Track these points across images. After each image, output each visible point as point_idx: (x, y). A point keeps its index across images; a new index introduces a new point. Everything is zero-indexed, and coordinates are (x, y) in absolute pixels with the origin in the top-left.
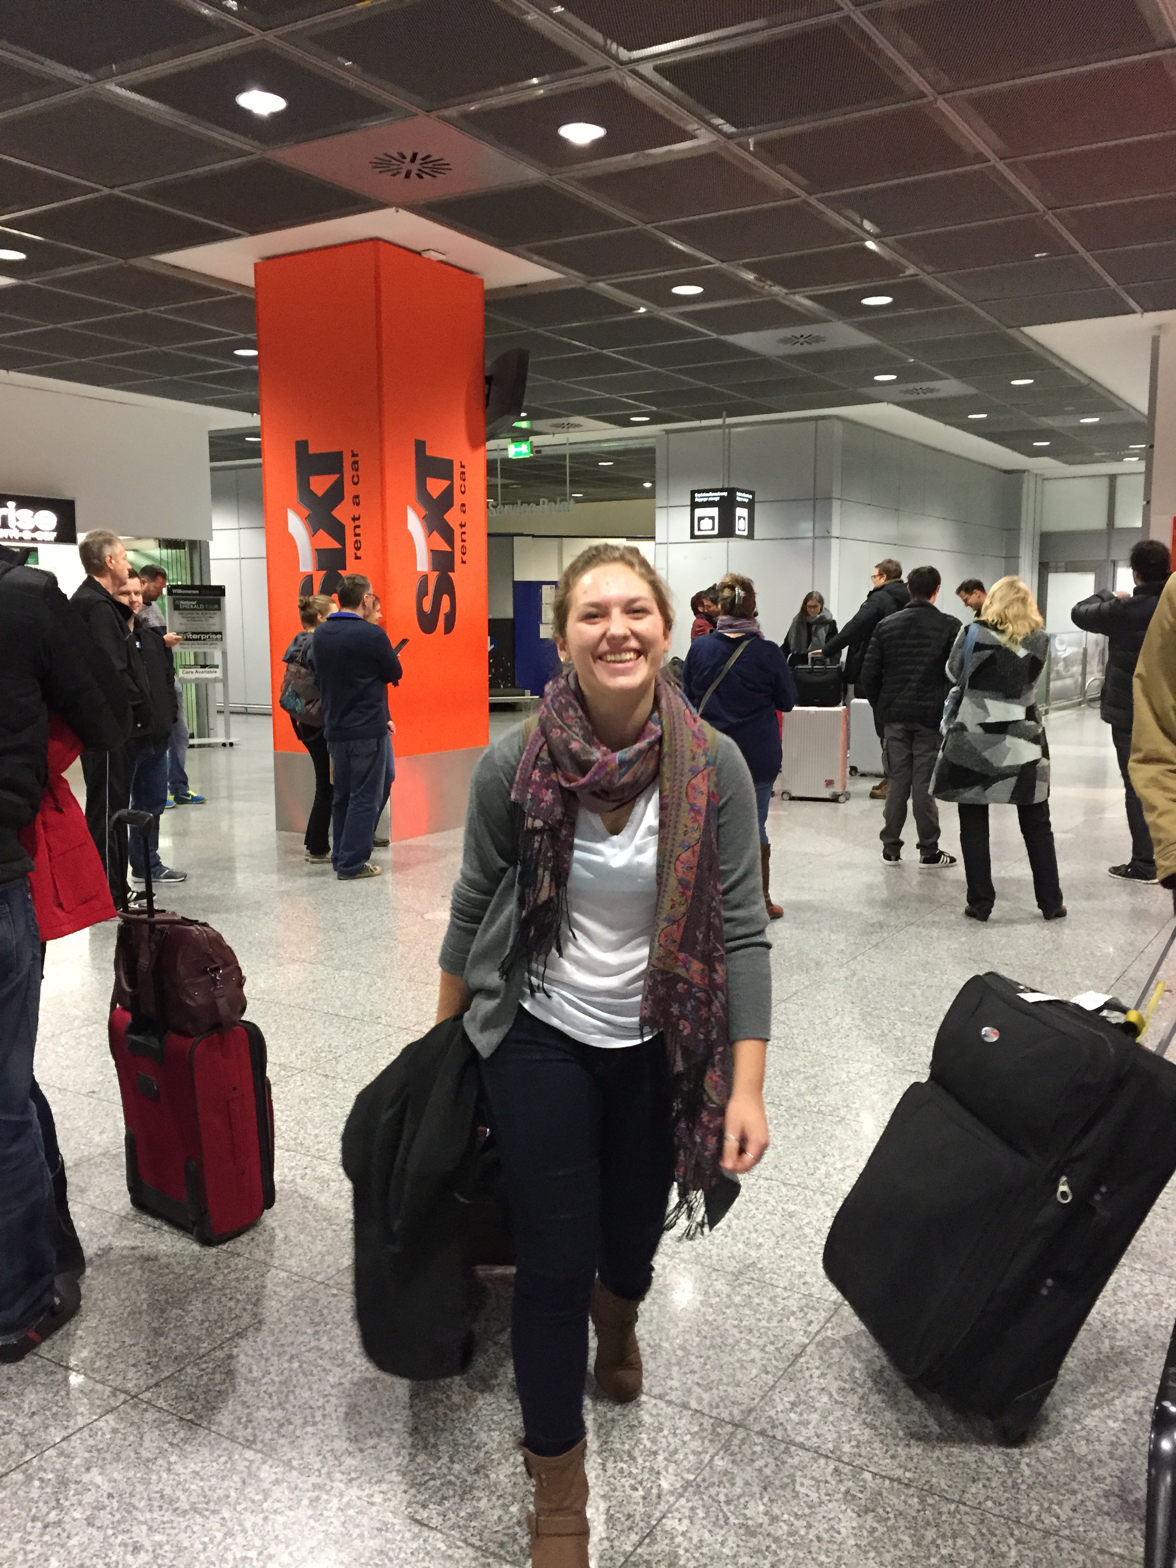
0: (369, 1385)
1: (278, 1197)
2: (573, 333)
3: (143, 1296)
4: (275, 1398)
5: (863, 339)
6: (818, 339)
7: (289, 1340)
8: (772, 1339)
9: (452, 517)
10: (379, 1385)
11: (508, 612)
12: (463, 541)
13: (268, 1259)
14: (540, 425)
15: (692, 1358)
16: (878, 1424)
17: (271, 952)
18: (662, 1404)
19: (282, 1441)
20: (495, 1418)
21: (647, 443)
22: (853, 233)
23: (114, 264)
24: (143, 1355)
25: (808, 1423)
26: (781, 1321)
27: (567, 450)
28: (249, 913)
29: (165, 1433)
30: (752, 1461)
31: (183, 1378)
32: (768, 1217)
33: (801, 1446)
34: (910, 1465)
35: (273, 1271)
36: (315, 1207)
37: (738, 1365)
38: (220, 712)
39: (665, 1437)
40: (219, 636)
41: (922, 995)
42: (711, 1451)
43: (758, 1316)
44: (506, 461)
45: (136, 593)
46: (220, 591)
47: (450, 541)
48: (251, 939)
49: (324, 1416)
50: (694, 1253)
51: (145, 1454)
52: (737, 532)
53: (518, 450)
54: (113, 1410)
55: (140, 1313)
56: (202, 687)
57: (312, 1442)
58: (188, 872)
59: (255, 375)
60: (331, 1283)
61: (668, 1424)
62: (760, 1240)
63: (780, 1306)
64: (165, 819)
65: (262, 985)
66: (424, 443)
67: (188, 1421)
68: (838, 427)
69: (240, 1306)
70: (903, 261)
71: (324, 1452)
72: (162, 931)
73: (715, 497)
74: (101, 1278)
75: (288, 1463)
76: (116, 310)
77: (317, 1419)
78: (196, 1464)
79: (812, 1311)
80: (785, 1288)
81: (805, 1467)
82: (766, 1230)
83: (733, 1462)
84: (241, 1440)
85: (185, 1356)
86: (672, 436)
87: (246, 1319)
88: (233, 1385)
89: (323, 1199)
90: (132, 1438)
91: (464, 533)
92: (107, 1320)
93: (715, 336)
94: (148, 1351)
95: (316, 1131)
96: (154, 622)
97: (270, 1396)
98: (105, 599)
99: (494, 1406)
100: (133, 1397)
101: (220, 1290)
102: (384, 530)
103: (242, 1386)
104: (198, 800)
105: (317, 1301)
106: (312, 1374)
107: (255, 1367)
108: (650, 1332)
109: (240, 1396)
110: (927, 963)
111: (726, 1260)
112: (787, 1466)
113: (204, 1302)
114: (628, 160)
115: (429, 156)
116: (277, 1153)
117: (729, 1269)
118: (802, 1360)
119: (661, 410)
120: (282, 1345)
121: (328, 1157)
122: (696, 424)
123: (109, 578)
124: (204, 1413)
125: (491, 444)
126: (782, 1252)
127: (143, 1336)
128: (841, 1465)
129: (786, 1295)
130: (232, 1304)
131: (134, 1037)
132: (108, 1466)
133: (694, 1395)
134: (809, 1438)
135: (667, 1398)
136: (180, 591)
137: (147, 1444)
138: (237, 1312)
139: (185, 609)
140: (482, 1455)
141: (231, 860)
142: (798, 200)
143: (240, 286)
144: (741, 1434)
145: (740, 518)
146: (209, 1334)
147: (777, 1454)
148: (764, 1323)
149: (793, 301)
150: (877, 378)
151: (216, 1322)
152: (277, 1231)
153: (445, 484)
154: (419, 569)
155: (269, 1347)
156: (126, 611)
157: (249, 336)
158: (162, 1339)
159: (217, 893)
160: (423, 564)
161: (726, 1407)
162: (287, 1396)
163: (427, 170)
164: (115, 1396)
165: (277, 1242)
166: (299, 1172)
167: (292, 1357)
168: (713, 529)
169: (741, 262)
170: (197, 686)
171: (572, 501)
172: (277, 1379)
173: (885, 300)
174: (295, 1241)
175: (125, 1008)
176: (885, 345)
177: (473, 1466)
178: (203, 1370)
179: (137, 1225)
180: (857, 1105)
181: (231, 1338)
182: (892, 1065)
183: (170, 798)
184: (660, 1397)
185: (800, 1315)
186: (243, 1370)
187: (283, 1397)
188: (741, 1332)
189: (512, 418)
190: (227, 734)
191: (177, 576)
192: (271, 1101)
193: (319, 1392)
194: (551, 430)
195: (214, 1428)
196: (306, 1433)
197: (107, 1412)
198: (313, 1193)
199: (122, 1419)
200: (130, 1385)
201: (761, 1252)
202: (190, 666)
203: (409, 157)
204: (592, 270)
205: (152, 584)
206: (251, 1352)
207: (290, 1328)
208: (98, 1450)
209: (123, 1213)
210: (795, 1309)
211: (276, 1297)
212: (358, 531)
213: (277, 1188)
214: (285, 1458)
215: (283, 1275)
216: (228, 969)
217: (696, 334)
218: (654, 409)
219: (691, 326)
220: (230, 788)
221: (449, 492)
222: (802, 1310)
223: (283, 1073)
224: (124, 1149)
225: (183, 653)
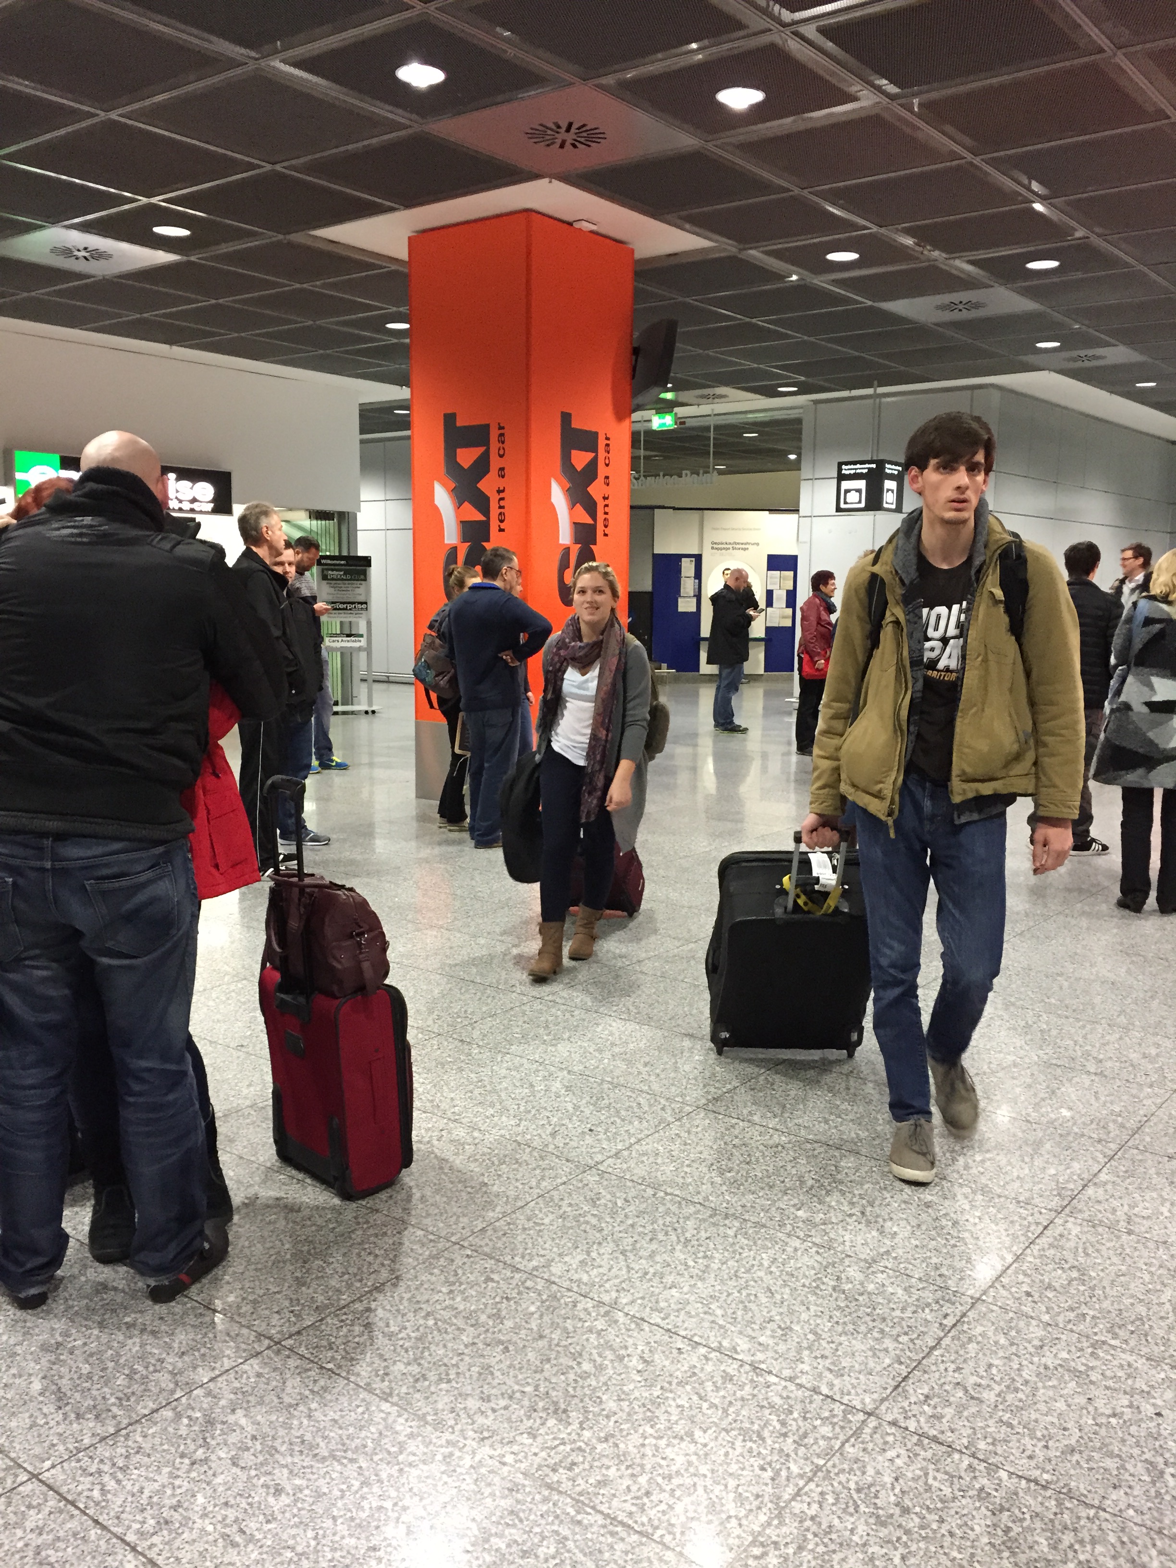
0: (501, 1347)
1: (415, 1157)
2: (722, 303)
3: (287, 1246)
4: (411, 1353)
5: (1028, 305)
6: (977, 306)
7: (426, 1297)
8: (906, 1329)
9: (596, 490)
10: (511, 1348)
11: (647, 585)
12: (606, 513)
13: (406, 1218)
14: (685, 396)
15: (824, 1343)
16: (1015, 1423)
17: (410, 917)
18: (792, 1387)
19: (417, 1396)
20: (625, 1388)
21: (793, 414)
22: (1020, 194)
23: (274, 239)
24: (287, 1303)
25: (942, 1417)
26: (914, 1312)
27: (712, 422)
28: (389, 878)
29: (306, 1380)
30: (884, 1450)
31: (323, 1327)
32: (903, 1206)
33: (935, 1439)
34: (1049, 1467)
35: (411, 1229)
36: (451, 1168)
37: (870, 1353)
38: (363, 680)
39: (794, 1420)
40: (364, 606)
41: (1070, 987)
42: (842, 1437)
43: (892, 1305)
44: (650, 433)
45: (290, 564)
46: (366, 561)
47: (593, 514)
48: (391, 904)
49: (458, 1374)
50: (826, 1238)
51: (287, 1400)
52: (885, 505)
53: (662, 421)
54: (258, 1354)
55: (284, 1262)
56: (347, 656)
57: (446, 1399)
58: (333, 837)
59: (407, 348)
60: (466, 1244)
61: (799, 1407)
62: (895, 1229)
63: (915, 1297)
64: (310, 782)
65: (401, 949)
66: (570, 415)
67: (329, 1370)
68: (996, 395)
69: (378, 1261)
70: (1073, 223)
71: (457, 1409)
72: (311, 895)
73: (863, 469)
74: (247, 1226)
75: (423, 1418)
76: (275, 285)
77: (452, 1377)
78: (335, 1412)
79: (949, 1305)
80: (920, 1279)
81: (938, 1461)
82: (902, 1219)
83: (864, 1450)
84: (378, 1392)
85: (327, 1307)
86: (820, 406)
87: (384, 1274)
88: (371, 1338)
89: (458, 1162)
90: (274, 1383)
91: (607, 506)
92: (253, 1267)
93: (870, 303)
94: (291, 1299)
95: (452, 1095)
96: (306, 592)
97: (407, 1351)
98: (261, 568)
99: (623, 1376)
100: (277, 1343)
101: (360, 1244)
102: (527, 500)
103: (381, 1340)
104: (342, 767)
105: (452, 1261)
106: (446, 1332)
107: (391, 1322)
108: (781, 1314)
109: (378, 1349)
110: (1076, 954)
111: (859, 1247)
112: (919, 1458)
113: (344, 1255)
114: (787, 124)
115: (584, 126)
116: (416, 1114)
117: (863, 1257)
118: (936, 1353)
119: (810, 380)
120: (418, 1302)
121: (463, 1121)
122: (845, 394)
123: (266, 548)
124: (343, 1363)
125: (636, 416)
126: (917, 1243)
127: (286, 1285)
128: (976, 1461)
129: (921, 1286)
130: (370, 1258)
131: (282, 996)
132: (252, 1409)
133: (825, 1381)
134: (943, 1432)
135: (798, 1381)
136: (329, 562)
137: (289, 1390)
138: (376, 1267)
139: (333, 579)
140: (611, 1424)
141: (371, 825)
142: (963, 161)
143: (396, 260)
144: (872, 1422)
145: (888, 490)
146: (349, 1286)
147: (909, 1446)
148: (897, 1313)
149: (951, 266)
150: (1039, 345)
151: (355, 1275)
152: (414, 1191)
153: (591, 455)
154: (561, 542)
155: (405, 1303)
156: (282, 580)
157: (401, 309)
158: (303, 1288)
159: (359, 857)
160: (565, 536)
161: (857, 1394)
162: (422, 1353)
163: (582, 140)
164: (259, 1341)
165: (414, 1201)
166: (436, 1134)
167: (428, 1314)
168: (860, 502)
169: (899, 227)
170: (342, 654)
171: (715, 472)
172: (413, 1335)
173: (1052, 264)
174: (431, 1201)
175: (275, 968)
176: (1049, 310)
177: (602, 1435)
178: (342, 1321)
179: (282, 1177)
180: (998, 1097)
181: (370, 1292)
182: (1036, 1058)
183: (315, 763)
184: (791, 1379)
185: (935, 1307)
186: (381, 1324)
187: (418, 1352)
188: (874, 1321)
189: (656, 390)
190: (370, 703)
191: (328, 548)
192: (410, 1064)
193: (453, 1350)
194: (695, 401)
195: (352, 1378)
196: (441, 1390)
197: (252, 1356)
198: (449, 1155)
199: (266, 1364)
200: (273, 1332)
201: (896, 1241)
202: (336, 635)
203: (564, 126)
204: (745, 239)
205: (306, 555)
206: (388, 1307)
207: (426, 1286)
208: (243, 1393)
209: (269, 1164)
210: (930, 1301)
211: (412, 1254)
212: (502, 503)
213: (414, 1148)
214: (420, 1413)
215: (420, 1233)
216: (372, 934)
217: (847, 301)
218: (803, 378)
219: (843, 292)
220: (371, 754)
221: (594, 463)
222: (937, 1302)
223: (420, 1036)
224: (270, 1102)
225: (330, 623)
